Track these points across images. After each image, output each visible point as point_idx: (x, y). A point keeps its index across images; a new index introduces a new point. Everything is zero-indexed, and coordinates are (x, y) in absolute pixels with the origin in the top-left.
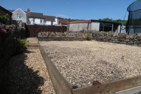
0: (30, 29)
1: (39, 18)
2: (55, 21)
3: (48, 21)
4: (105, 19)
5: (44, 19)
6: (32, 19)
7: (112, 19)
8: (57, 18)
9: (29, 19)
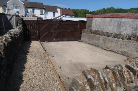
0: (30, 28)
1: (38, 8)
2: (57, 12)
3: (50, 12)
4: (109, 8)
5: (45, 9)
6: (31, 10)
7: (118, 8)
8: (59, 8)
9: (28, 10)
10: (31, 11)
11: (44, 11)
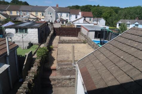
1: (65, 12)
2: (79, 15)
3: (73, 15)
5: (70, 13)
10: (60, 15)
11: (69, 14)
